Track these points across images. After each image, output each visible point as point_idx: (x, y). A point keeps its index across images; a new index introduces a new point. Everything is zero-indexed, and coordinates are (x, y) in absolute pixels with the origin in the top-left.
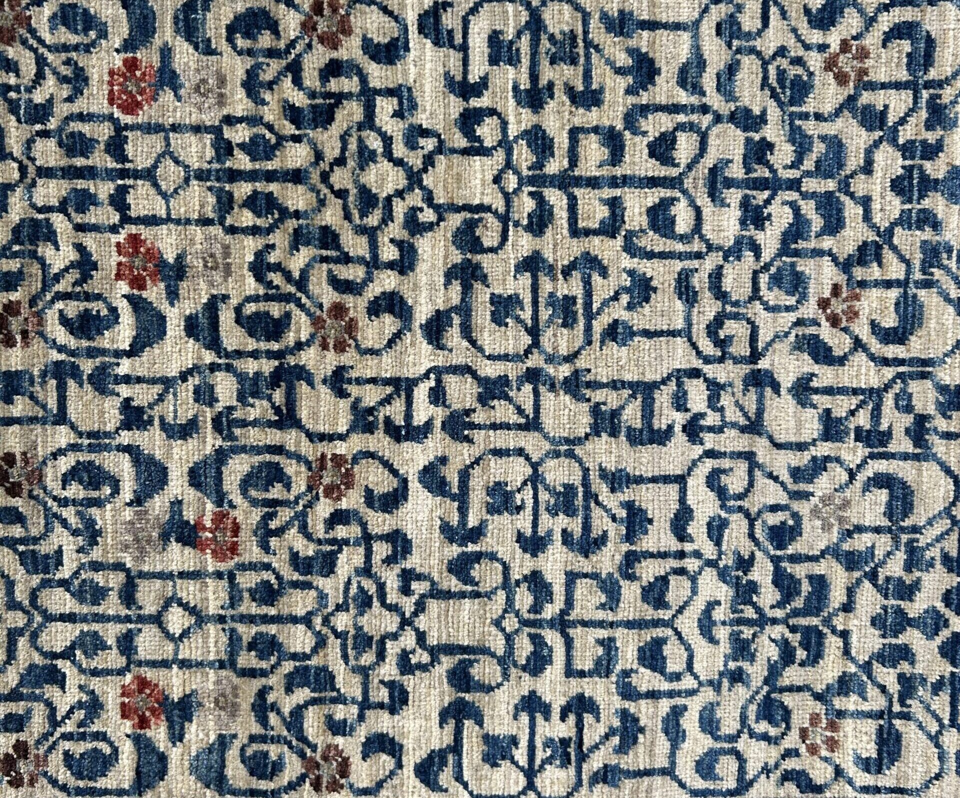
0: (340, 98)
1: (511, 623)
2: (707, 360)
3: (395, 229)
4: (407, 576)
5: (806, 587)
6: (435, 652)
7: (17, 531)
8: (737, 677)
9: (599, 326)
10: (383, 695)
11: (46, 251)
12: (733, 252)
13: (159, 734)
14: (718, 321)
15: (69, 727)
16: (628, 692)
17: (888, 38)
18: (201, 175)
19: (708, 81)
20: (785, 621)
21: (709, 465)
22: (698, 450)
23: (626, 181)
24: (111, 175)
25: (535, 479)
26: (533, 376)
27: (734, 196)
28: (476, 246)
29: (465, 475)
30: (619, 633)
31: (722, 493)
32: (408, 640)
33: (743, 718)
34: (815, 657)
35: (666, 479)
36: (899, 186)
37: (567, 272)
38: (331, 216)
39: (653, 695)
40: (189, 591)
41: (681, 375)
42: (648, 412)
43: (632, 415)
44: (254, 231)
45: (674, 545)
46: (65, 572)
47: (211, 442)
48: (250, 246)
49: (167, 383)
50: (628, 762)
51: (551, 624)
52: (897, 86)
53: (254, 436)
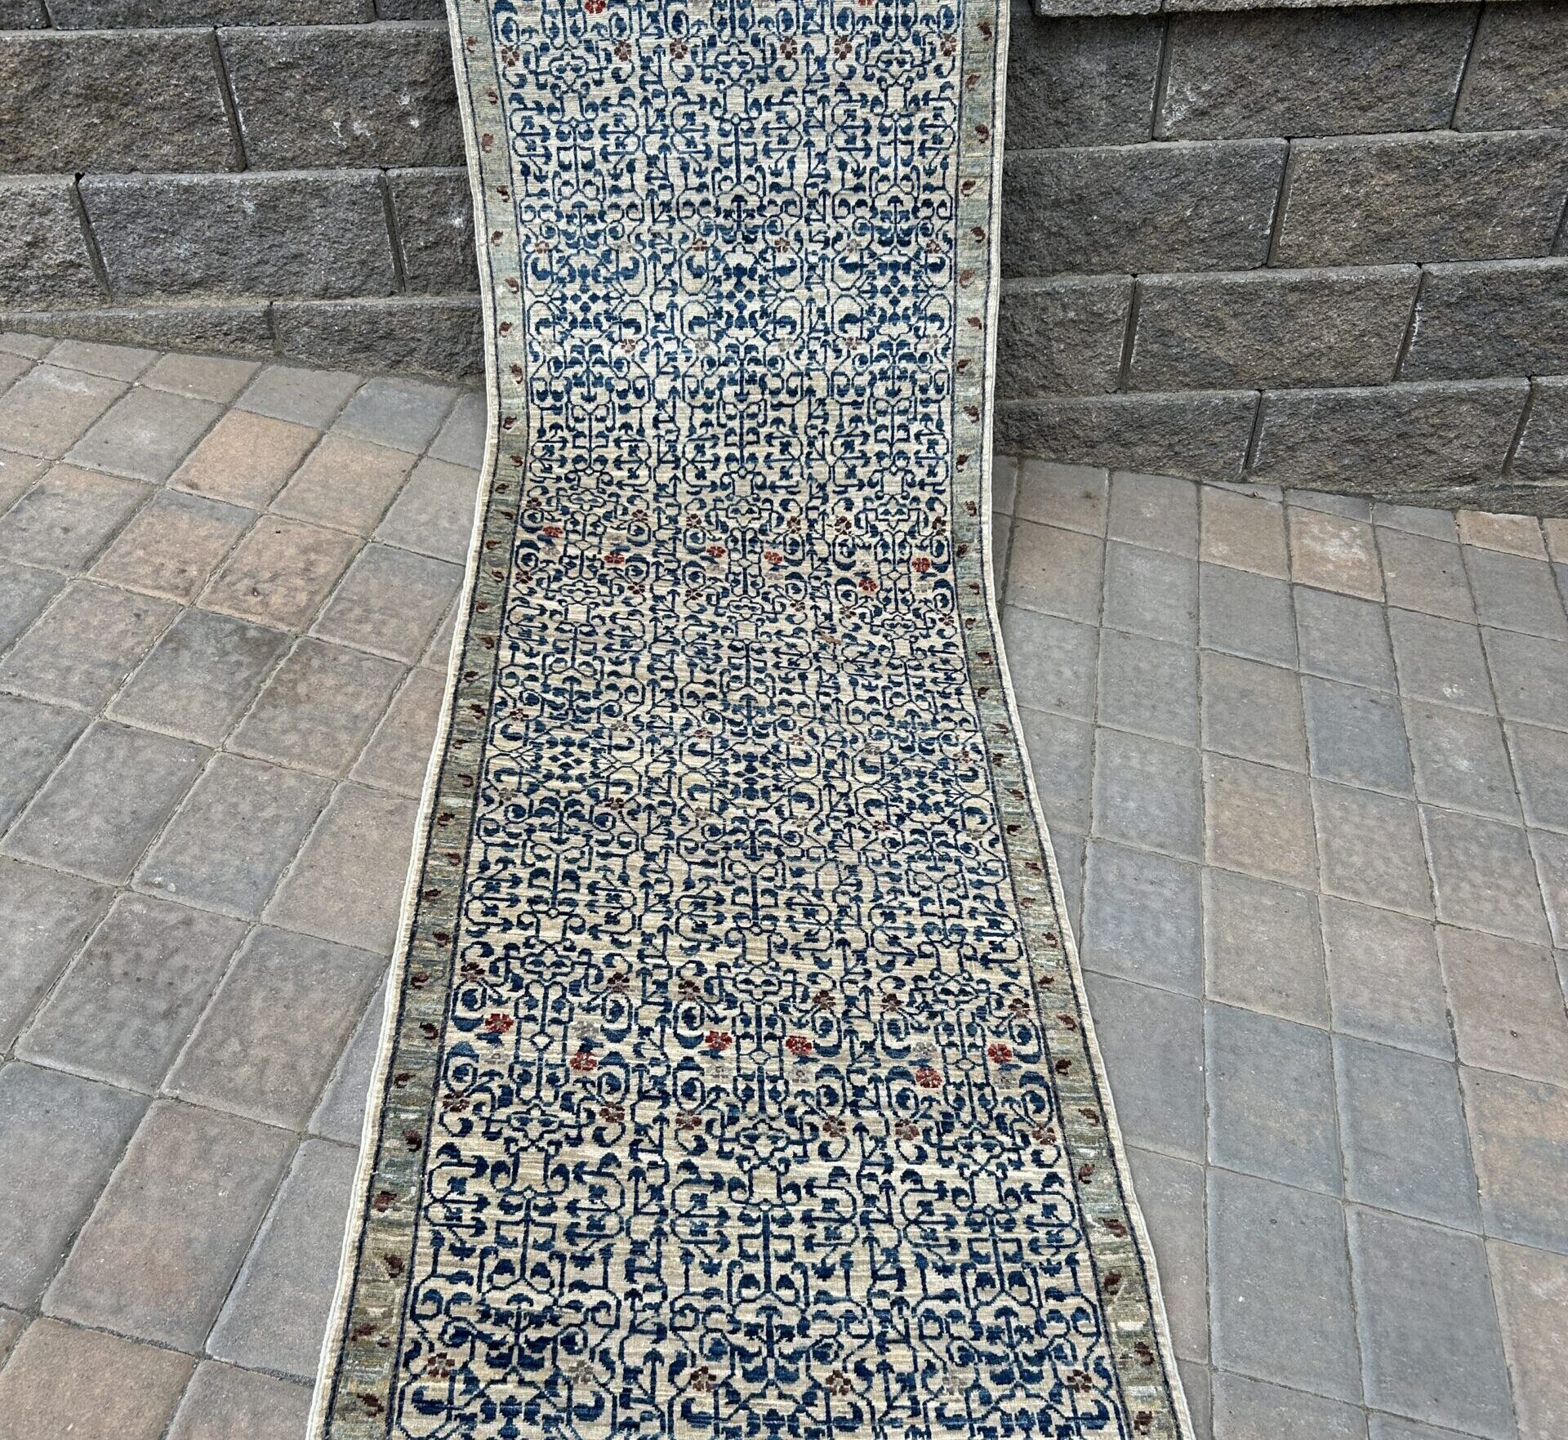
0: (801, 1130)
1: (529, 1194)
2: (672, 1304)
3: (738, 1150)
4: (558, 1144)
5: (536, 1356)
6: (516, 1156)
7: (591, 980)
8: (485, 1316)
9: (691, 1247)
10: (493, 1129)
11: (723, 1005)
12: (732, 1319)
13: (483, 1029)
14: (693, 1310)
15: (489, 992)
16: (485, 1253)
17: (853, 1405)
18: (760, 1069)
19: (822, 1306)
20: (517, 1343)
21: (613, 1303)
22: (621, 1296)
23: (768, 1264)
24: (759, 1034)
25: (608, 1211)
26: (663, 1213)
27: (763, 1320)
28: (731, 1189)
29: (611, 1175)
30: (520, 1250)
31: (596, 1309)
32: (524, 1143)
33: (458, 1319)
34: (491, 1363)
35: (605, 1279)
36: (772, 1413)
37: (720, 1233)
38: (744, 1122)
39: (482, 1267)
40: (557, 1046)
41: (663, 1288)
42: (642, 1270)
43: (643, 1262)
44: (735, 1089)
45: (567, 1282)
46: (569, 996)
47: (633, 1062)
48: (729, 1087)
49: (662, 1046)
50: (444, 1250)
51: (527, 1215)
52: (828, 1413)
53: (634, 1081)
